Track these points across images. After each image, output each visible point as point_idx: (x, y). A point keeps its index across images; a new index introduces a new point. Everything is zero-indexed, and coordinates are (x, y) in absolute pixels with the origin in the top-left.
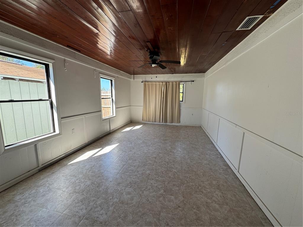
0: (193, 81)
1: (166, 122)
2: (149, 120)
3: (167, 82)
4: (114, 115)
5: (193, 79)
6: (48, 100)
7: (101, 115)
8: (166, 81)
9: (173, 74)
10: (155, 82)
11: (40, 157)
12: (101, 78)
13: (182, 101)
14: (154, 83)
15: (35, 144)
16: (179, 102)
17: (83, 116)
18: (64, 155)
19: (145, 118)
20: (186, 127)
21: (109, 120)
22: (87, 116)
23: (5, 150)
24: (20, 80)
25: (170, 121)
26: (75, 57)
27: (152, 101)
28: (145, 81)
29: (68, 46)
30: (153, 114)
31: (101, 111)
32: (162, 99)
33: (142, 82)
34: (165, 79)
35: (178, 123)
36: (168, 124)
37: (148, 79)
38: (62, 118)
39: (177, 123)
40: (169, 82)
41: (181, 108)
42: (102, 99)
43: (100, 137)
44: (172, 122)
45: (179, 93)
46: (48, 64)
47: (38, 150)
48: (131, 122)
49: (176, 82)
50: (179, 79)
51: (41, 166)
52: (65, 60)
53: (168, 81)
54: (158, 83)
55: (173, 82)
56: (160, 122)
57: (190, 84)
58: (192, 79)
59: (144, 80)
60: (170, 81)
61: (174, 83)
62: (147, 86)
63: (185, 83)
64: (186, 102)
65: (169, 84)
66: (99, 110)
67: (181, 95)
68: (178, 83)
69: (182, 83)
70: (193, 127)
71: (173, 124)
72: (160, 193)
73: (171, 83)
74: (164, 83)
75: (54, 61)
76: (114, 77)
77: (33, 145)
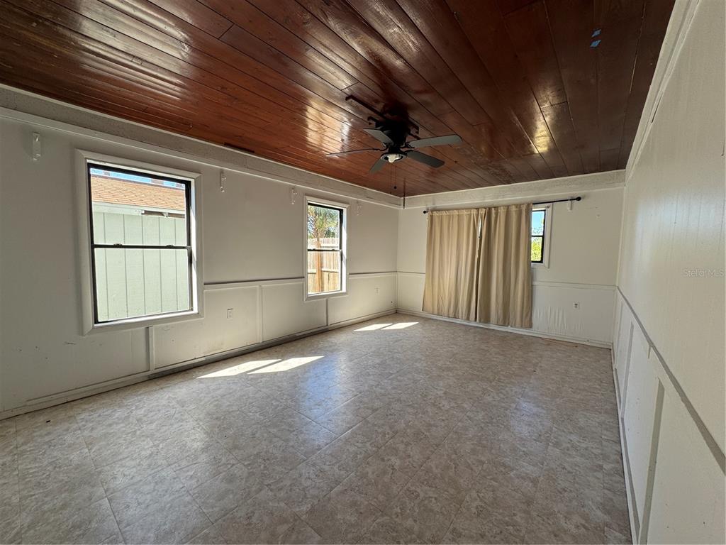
0: (579, 199)
1: (487, 319)
2: (438, 310)
3: (490, 209)
4: (344, 290)
5: (577, 193)
6: (184, 248)
7: (304, 288)
8: (489, 205)
9: (509, 183)
10: (457, 209)
11: (153, 353)
12: (309, 204)
13: (541, 262)
14: (456, 212)
15: (147, 326)
16: (529, 266)
17: (256, 285)
18: (203, 359)
19: (429, 305)
20: (550, 343)
21: (327, 301)
22: (265, 285)
23: (94, 328)
24: (170, 215)
25: (498, 319)
26: (244, 165)
27: (448, 262)
28: (433, 210)
29: (227, 145)
30: (450, 294)
31: (304, 278)
32: (477, 256)
33: (425, 212)
34: (486, 201)
35: (526, 328)
36: (492, 327)
37: (439, 205)
38: (205, 284)
39: (522, 327)
40: (497, 208)
41: (535, 283)
42: (309, 252)
43: (297, 335)
44: (505, 324)
45: (529, 236)
46: (190, 182)
47: (150, 339)
48: (396, 312)
49: (518, 206)
50: (531, 197)
51: (153, 371)
52: (222, 172)
53: (495, 205)
54: (465, 212)
55: (508, 207)
56: (468, 319)
57: (569, 208)
58: (574, 192)
59: (430, 206)
60: (501, 203)
61: (513, 209)
62: (436, 221)
63: (548, 207)
64: (551, 265)
65: (497, 214)
66: (301, 275)
67: (536, 243)
68: (524, 208)
69: (542, 207)
70: (576, 345)
71: (509, 329)
72: (298, 510)
73: (502, 211)
74: (482, 212)
75: (198, 175)
76: (348, 204)
77: (143, 328)
